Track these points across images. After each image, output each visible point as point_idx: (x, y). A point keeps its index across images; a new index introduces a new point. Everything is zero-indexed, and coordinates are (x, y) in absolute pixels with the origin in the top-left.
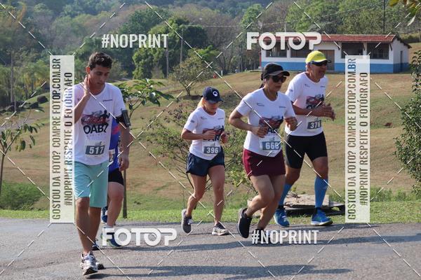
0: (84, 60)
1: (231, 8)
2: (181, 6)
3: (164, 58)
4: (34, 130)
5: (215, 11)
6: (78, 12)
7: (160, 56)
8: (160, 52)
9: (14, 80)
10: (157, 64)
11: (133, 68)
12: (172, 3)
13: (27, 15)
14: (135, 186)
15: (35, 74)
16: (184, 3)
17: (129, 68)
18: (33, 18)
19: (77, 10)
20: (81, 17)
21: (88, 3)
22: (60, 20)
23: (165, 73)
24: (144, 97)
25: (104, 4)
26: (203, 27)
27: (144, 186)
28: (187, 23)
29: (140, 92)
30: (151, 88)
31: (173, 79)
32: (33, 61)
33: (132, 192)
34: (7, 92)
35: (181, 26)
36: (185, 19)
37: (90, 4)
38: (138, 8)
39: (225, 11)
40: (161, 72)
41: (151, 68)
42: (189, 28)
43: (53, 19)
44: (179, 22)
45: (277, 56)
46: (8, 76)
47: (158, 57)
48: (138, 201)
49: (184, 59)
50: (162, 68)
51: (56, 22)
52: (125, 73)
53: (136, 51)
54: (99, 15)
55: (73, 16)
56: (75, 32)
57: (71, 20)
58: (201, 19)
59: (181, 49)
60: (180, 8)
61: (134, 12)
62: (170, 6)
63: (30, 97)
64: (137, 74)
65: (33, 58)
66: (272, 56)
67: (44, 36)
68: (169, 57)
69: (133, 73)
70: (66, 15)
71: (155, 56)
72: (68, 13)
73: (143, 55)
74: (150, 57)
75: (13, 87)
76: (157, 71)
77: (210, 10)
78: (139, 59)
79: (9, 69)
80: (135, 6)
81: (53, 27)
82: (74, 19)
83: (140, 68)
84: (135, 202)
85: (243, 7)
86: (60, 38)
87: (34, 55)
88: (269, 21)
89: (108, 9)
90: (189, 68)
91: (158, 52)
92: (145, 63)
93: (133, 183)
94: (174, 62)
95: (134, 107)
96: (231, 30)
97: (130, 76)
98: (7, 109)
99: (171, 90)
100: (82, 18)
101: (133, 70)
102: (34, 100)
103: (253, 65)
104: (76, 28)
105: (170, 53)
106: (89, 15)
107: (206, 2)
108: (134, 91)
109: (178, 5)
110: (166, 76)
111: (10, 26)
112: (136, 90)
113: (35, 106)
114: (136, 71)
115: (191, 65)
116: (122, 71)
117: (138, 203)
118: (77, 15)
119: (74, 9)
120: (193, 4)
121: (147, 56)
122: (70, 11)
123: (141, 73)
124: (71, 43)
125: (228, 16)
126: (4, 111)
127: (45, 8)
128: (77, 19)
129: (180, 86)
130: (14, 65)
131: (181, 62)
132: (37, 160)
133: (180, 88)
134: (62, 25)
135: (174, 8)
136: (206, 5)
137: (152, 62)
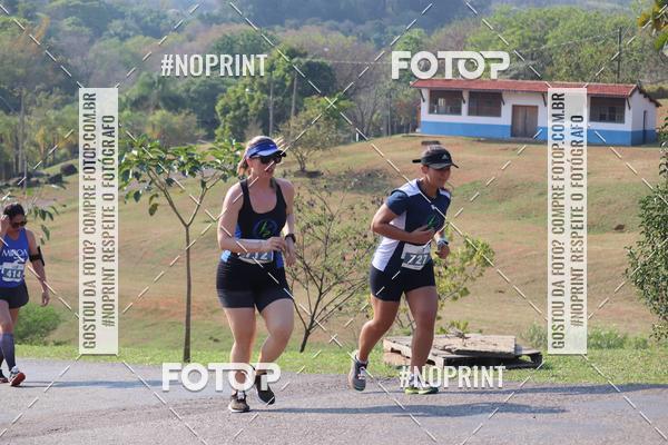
0: (138, 109)
1: (376, 35)
2: (297, 28)
3: (266, 110)
4: (47, 217)
5: (350, 38)
6: (131, 33)
7: (260, 107)
8: (259, 102)
9: (25, 136)
10: (254, 119)
11: (216, 124)
12: (282, 24)
13: (49, 34)
14: (213, 312)
15: (59, 129)
16: (301, 24)
17: (210, 124)
18: (58, 39)
19: (130, 30)
20: (136, 40)
21: (148, 19)
22: (102, 44)
24: (225, 170)
26: (329, 63)
28: (305, 55)
29: (219, 161)
32: (55, 108)
33: (206, 322)
34: (12, 156)
35: (295, 60)
36: (302, 49)
37: (152, 21)
39: (365, 38)
40: (261, 131)
41: (244, 125)
42: (308, 64)
43: (92, 42)
44: (292, 54)
45: (446, 113)
46: (16, 131)
47: (256, 109)
48: (216, 337)
49: (296, 113)
50: (263, 126)
51: (95, 46)
52: (202, 132)
53: (222, 97)
55: (124, 38)
56: (126, 65)
57: (121, 44)
58: (326, 50)
59: (293, 97)
60: (294, 31)
61: (220, 36)
62: (277, 27)
63: (50, 165)
64: (222, 133)
65: (56, 103)
66: (438, 113)
67: (76, 68)
68: (274, 108)
69: (216, 132)
70: (111, 36)
71: (252, 106)
72: (116, 34)
73: (232, 104)
74: (243, 108)
75: (23, 148)
76: (254, 131)
77: (341, 36)
78: (225, 111)
79: (18, 120)
81: (91, 55)
82: (124, 44)
83: (228, 125)
84: (211, 338)
85: (394, 33)
86: (102, 72)
87: (58, 98)
90: (304, 127)
91: (256, 101)
92: (235, 117)
93: (208, 308)
94: (282, 117)
95: (208, 185)
96: (375, 69)
97: (210, 137)
98: (11, 182)
100: (137, 43)
101: (216, 128)
102: (55, 170)
103: (408, 128)
104: (128, 57)
105: (276, 103)
106: (148, 38)
107: (336, 23)
108: (209, 158)
109: (291, 27)
111: (22, 51)
112: (213, 158)
113: (57, 180)
114: (220, 129)
115: (308, 122)
116: (198, 127)
117: (216, 340)
118: (129, 36)
119: (126, 27)
120: (314, 26)
121: (238, 106)
122: (119, 30)
123: (228, 132)
125: (371, 46)
126: (7, 186)
127: (79, 24)
128: (129, 43)
129: (289, 156)
130: (26, 113)
131: (293, 117)
132: (57, 265)
133: (288, 159)
134: (104, 52)
135: (285, 31)
136: (337, 29)
137: (247, 115)
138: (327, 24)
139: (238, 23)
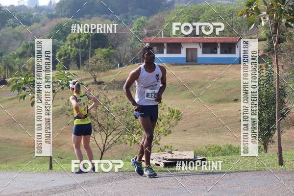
0: (22, 58)
1: (125, 20)
2: (90, 19)
3: (78, 55)
5: (113, 22)
6: (18, 24)
7: (75, 54)
8: (75, 52)
10: (73, 60)
11: (56, 62)
12: (83, 17)
14: (59, 146)
16: (92, 17)
17: (53, 62)
19: (17, 23)
22: (5, 29)
23: (79, 66)
24: (63, 84)
25: (35, 18)
27: (65, 146)
29: (60, 81)
30: (68, 78)
31: (84, 71)
33: (56, 150)
37: (26, 18)
38: (59, 20)
40: (76, 65)
41: (69, 62)
42: (96, 34)
45: (157, 53)
47: (74, 55)
49: (91, 57)
50: (77, 63)
51: (2, 30)
53: (59, 51)
54: (32, 26)
55: (14, 26)
56: (16, 38)
59: (90, 49)
60: (88, 20)
61: (56, 24)
62: (81, 19)
64: (59, 66)
68: (82, 54)
69: (57, 66)
70: (9, 26)
71: (72, 54)
72: (11, 25)
73: (63, 53)
74: (68, 55)
76: (73, 65)
78: (60, 57)
80: (58, 19)
81: (0, 35)
82: (14, 29)
83: (61, 63)
84: (59, 157)
85: (133, 19)
86: (5, 42)
88: (151, 28)
89: (38, 21)
90: (95, 62)
91: (73, 52)
92: (64, 59)
93: (57, 144)
94: (85, 58)
95: (56, 91)
96: (125, 35)
97: (54, 69)
99: (83, 78)
100: (21, 28)
101: (56, 64)
103: (140, 60)
104: (16, 35)
105: (82, 52)
106: (25, 26)
107: (107, 16)
108: (56, 80)
109: (87, 18)
110: (79, 68)
112: (58, 80)
114: (58, 65)
115: (97, 60)
117: (61, 158)
118: (17, 26)
119: (15, 21)
120: (97, 17)
121: (66, 54)
122: (12, 23)
123: (61, 66)
124: (13, 45)
128: (17, 28)
129: (89, 75)
131: (90, 58)
133: (89, 77)
134: (6, 33)
136: (107, 18)
137: (69, 58)
138: (103, 16)
139: (64, 18)
